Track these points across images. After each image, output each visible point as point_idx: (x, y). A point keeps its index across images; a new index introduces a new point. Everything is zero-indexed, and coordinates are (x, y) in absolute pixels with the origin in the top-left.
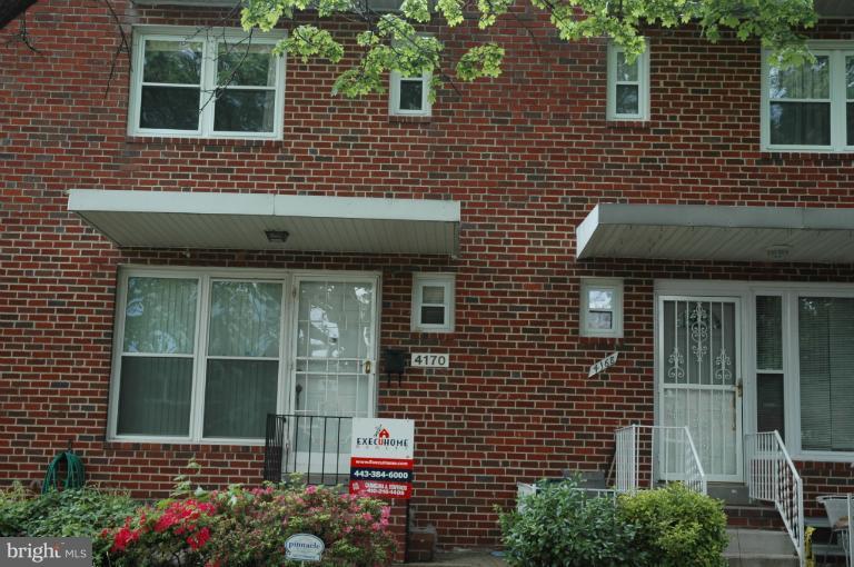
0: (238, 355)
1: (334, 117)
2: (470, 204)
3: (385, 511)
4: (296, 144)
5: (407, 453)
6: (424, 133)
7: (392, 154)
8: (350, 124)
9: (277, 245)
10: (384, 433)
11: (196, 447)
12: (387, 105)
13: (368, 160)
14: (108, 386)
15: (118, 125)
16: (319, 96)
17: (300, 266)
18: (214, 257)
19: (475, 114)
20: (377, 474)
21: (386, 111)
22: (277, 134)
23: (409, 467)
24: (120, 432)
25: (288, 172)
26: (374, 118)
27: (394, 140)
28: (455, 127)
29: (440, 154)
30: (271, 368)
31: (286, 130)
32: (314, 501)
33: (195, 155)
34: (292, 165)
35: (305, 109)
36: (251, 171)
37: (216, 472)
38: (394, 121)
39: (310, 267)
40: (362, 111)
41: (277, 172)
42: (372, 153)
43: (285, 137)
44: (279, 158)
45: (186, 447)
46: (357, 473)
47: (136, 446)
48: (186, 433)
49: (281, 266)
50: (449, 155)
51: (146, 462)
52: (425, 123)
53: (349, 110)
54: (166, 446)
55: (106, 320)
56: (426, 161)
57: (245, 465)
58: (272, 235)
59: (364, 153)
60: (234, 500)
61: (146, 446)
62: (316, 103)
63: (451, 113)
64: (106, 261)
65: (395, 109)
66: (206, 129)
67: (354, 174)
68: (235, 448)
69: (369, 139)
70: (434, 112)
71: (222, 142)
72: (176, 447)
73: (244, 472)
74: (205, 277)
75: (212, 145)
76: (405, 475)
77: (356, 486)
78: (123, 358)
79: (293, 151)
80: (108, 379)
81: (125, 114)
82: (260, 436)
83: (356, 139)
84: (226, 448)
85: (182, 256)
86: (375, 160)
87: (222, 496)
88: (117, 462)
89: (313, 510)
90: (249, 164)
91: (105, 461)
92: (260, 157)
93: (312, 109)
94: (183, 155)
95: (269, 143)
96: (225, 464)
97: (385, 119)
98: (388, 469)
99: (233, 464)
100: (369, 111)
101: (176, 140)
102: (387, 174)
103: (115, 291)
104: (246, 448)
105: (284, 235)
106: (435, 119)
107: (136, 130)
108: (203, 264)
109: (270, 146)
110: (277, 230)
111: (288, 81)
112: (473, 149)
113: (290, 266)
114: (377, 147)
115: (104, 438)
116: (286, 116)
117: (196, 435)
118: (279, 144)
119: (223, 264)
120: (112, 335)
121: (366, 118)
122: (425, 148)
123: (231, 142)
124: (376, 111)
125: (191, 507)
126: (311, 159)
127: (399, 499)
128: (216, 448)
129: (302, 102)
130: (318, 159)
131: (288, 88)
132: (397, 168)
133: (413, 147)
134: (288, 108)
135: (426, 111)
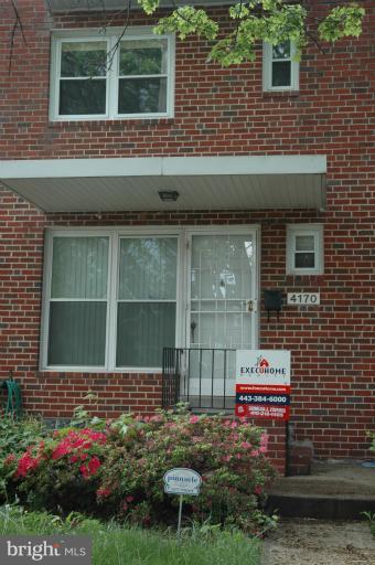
0: (144, 298)
1: (217, 96)
2: (335, 164)
3: (264, 439)
4: (185, 121)
5: (284, 380)
6: (293, 105)
7: (266, 124)
8: (230, 102)
9: (169, 205)
10: (264, 363)
11: (111, 375)
12: (260, 83)
13: (245, 131)
14: (39, 326)
15: (41, 113)
16: (204, 79)
17: (192, 223)
18: (120, 217)
19: (338, 86)
20: (260, 399)
21: (260, 88)
22: (169, 113)
23: (287, 392)
24: (50, 362)
25: (179, 144)
26: (250, 95)
27: (268, 113)
28: (319, 98)
29: (308, 123)
30: (170, 308)
31: (176, 109)
32: (197, 430)
33: (104, 135)
34: (183, 138)
35: (192, 91)
36: (148, 145)
37: (127, 395)
38: (267, 96)
39: (199, 223)
40: (240, 89)
41: (170, 145)
42: (249, 125)
43: (176, 115)
44: (172, 133)
45: (102, 375)
46: (241, 398)
47: (63, 375)
48: (102, 363)
49: (176, 223)
50: (315, 123)
51: (70, 388)
52: (294, 96)
53: (228, 90)
54: (86, 375)
55: (36, 272)
56: (295, 129)
57: (151, 389)
58: (164, 196)
59: (243, 125)
60: (125, 429)
61: (70, 375)
62: (202, 85)
63: (317, 86)
64: (34, 224)
65: (268, 85)
66: (112, 112)
67: (235, 143)
68: (142, 376)
69: (245, 113)
70: (301, 87)
71: (125, 122)
72: (94, 375)
73: (149, 396)
74: (114, 234)
75: (116, 125)
76: (283, 400)
77: (241, 409)
78: (51, 303)
79: (182, 127)
80: (39, 320)
81: (47, 104)
82: (158, 366)
83: (235, 113)
84: (134, 375)
85: (95, 218)
86: (252, 130)
87: (114, 425)
88: (47, 388)
89: (195, 439)
90: (147, 139)
91: (38, 387)
92: (156, 134)
93: (198, 91)
94: (94, 135)
95: (163, 121)
96: (134, 389)
97: (259, 95)
98: (268, 394)
99: (140, 389)
100: (246, 89)
101: (88, 123)
102: (262, 142)
103: (43, 248)
104: (151, 376)
105: (174, 195)
106: (301, 93)
107: (56, 117)
108: (111, 224)
109: (164, 124)
110: (169, 190)
111: (177, 69)
112: (335, 116)
113: (183, 223)
114: (255, 119)
115: (37, 368)
116: (177, 97)
117: (110, 366)
118: (171, 121)
119: (127, 224)
120: (41, 285)
121: (243, 95)
122: (294, 118)
123: (132, 122)
124: (251, 89)
125: (85, 437)
126: (198, 133)
127: (279, 421)
128: (126, 375)
129: (190, 85)
130: (204, 132)
131: (177, 74)
132: (270, 136)
133: (284, 118)
134: (178, 91)
135: (294, 85)
